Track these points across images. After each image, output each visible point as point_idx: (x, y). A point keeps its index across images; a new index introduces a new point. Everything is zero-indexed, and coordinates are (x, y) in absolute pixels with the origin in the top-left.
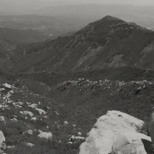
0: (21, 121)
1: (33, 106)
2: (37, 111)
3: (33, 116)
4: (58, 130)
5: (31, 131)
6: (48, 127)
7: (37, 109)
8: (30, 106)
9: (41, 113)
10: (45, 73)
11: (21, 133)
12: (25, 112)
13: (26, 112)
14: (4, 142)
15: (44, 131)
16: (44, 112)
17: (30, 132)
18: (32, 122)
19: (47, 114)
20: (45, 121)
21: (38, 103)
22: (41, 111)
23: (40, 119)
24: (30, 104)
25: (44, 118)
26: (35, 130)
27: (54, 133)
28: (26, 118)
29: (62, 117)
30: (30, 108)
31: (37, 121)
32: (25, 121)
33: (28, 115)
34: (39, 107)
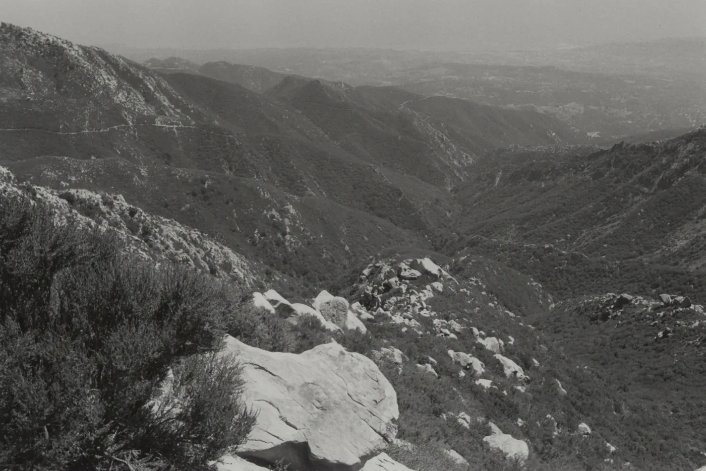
0: (445, 379)
1: (490, 343)
2: (498, 362)
3: (484, 376)
4: (551, 441)
5: (468, 418)
6: (520, 422)
7: (499, 356)
8: (480, 340)
9: (508, 372)
10: (550, 250)
11: (437, 413)
12: (462, 354)
13: (465, 357)
14: (393, 420)
15: (505, 432)
16: (520, 374)
17: (465, 419)
18: (476, 392)
19: (528, 382)
20: (516, 400)
21: (506, 340)
22: (511, 366)
23: (501, 389)
24: (483, 337)
25: (514, 392)
26: (481, 419)
27: (536, 449)
28: (462, 374)
29: (574, 404)
30: (481, 347)
31: (491, 392)
32: (458, 382)
33: (468, 368)
34: (508, 352)
